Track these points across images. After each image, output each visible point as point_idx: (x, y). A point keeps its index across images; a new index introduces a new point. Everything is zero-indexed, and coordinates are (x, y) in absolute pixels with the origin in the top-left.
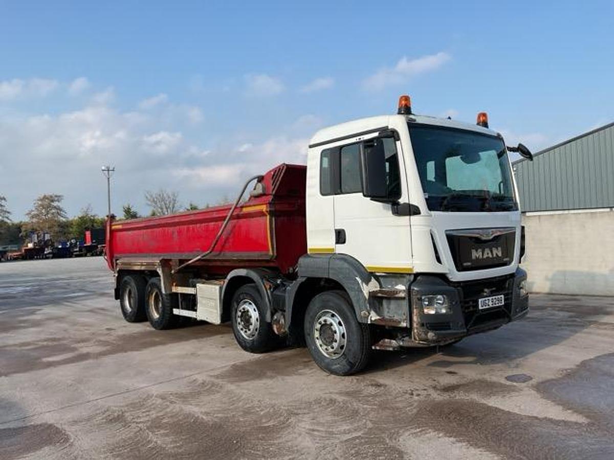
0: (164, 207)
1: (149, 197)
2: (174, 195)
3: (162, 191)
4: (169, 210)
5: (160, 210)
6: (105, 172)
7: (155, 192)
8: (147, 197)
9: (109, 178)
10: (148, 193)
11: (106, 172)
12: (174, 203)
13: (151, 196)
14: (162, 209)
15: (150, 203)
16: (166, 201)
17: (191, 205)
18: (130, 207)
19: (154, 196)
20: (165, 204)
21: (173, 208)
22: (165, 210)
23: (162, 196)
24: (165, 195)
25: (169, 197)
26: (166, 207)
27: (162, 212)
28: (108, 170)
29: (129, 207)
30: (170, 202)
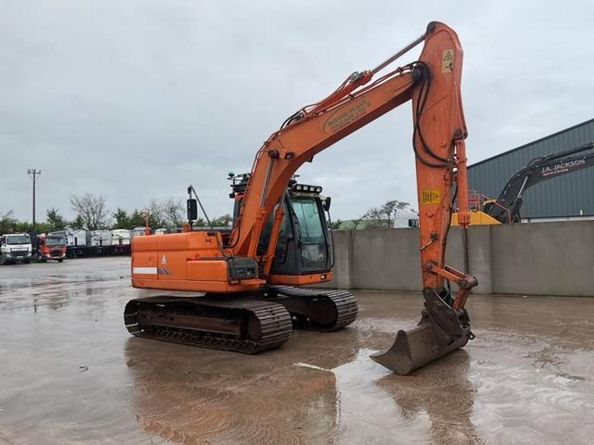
0: (90, 211)
1: (75, 202)
2: (101, 199)
3: (89, 196)
4: (95, 215)
5: (86, 215)
6: (31, 174)
7: (81, 195)
8: (72, 202)
9: (34, 181)
10: (74, 197)
11: (33, 175)
12: (101, 208)
13: (77, 200)
14: (88, 213)
15: (74, 207)
16: (93, 205)
17: (119, 210)
18: (55, 211)
19: (80, 200)
20: (92, 209)
21: (100, 213)
22: (91, 215)
23: (88, 200)
24: (92, 200)
25: (96, 202)
26: (92, 211)
27: (89, 216)
28: (34, 173)
29: (53, 211)
30: (97, 207)
